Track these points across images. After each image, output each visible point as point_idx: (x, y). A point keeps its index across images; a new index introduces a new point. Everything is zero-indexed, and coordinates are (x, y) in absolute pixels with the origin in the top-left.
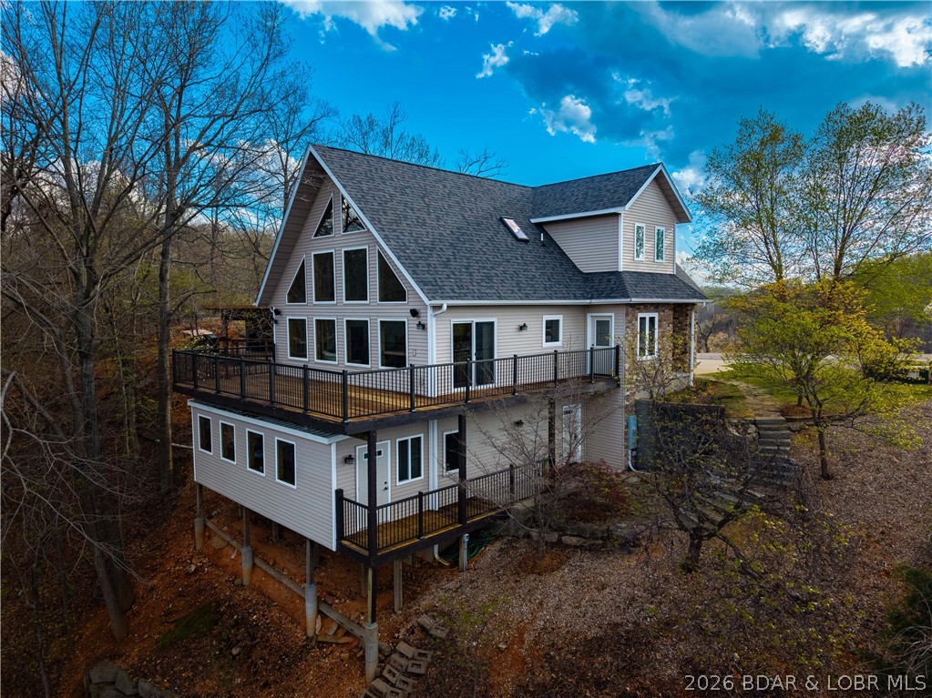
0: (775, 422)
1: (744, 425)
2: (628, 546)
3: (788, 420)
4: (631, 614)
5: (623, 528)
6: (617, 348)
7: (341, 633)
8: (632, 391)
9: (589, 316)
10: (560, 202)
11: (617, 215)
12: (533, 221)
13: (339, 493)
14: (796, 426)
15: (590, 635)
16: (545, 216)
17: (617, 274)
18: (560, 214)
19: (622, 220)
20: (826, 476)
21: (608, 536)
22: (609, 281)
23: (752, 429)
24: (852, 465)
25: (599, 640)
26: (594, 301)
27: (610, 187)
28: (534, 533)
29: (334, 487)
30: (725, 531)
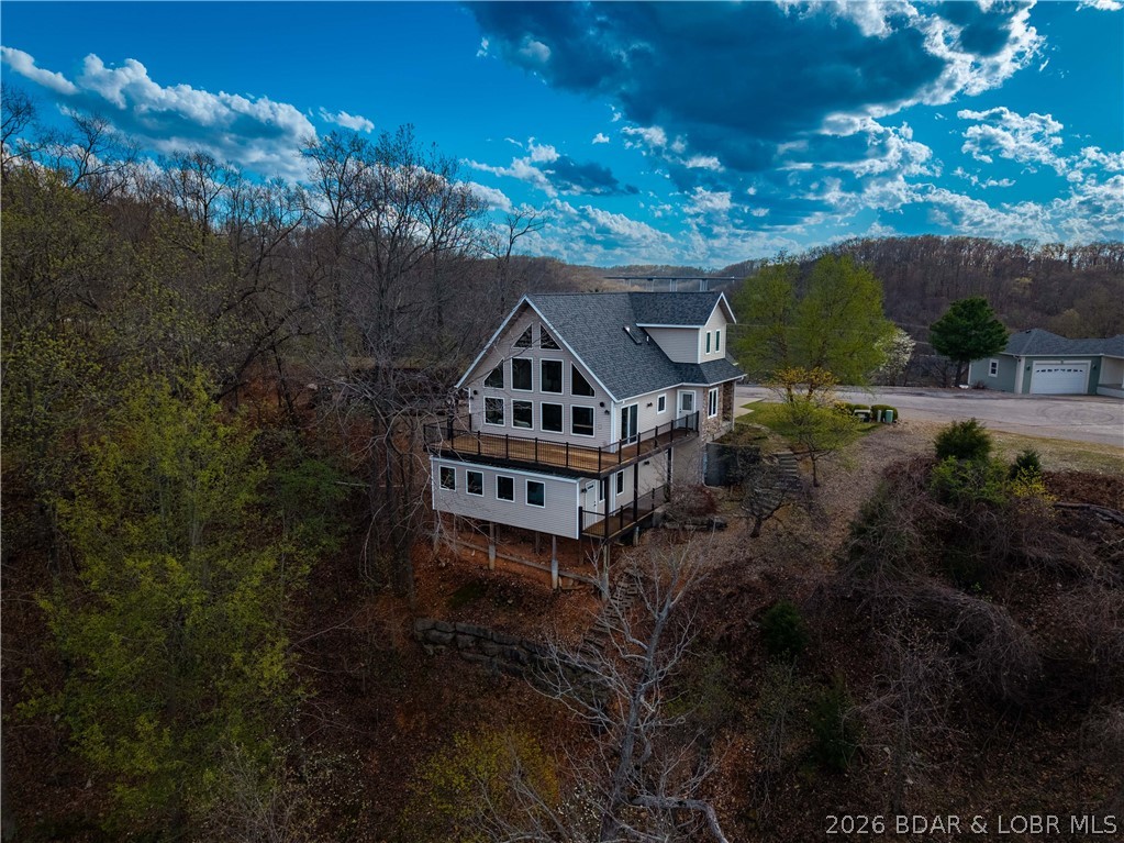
0: (787, 455)
1: (770, 458)
2: (722, 527)
3: (796, 454)
4: (733, 557)
5: (717, 519)
6: (698, 413)
7: (576, 584)
8: (706, 438)
9: (678, 391)
10: (655, 312)
11: (698, 329)
12: (638, 325)
13: (580, 508)
14: (798, 457)
15: (716, 567)
16: (647, 322)
17: (696, 365)
18: (658, 323)
19: (700, 332)
20: (817, 485)
21: (710, 524)
22: (692, 370)
23: (776, 461)
24: (828, 478)
25: (721, 569)
26: (684, 384)
27: (689, 306)
28: (667, 525)
29: (578, 506)
30: (775, 514)
